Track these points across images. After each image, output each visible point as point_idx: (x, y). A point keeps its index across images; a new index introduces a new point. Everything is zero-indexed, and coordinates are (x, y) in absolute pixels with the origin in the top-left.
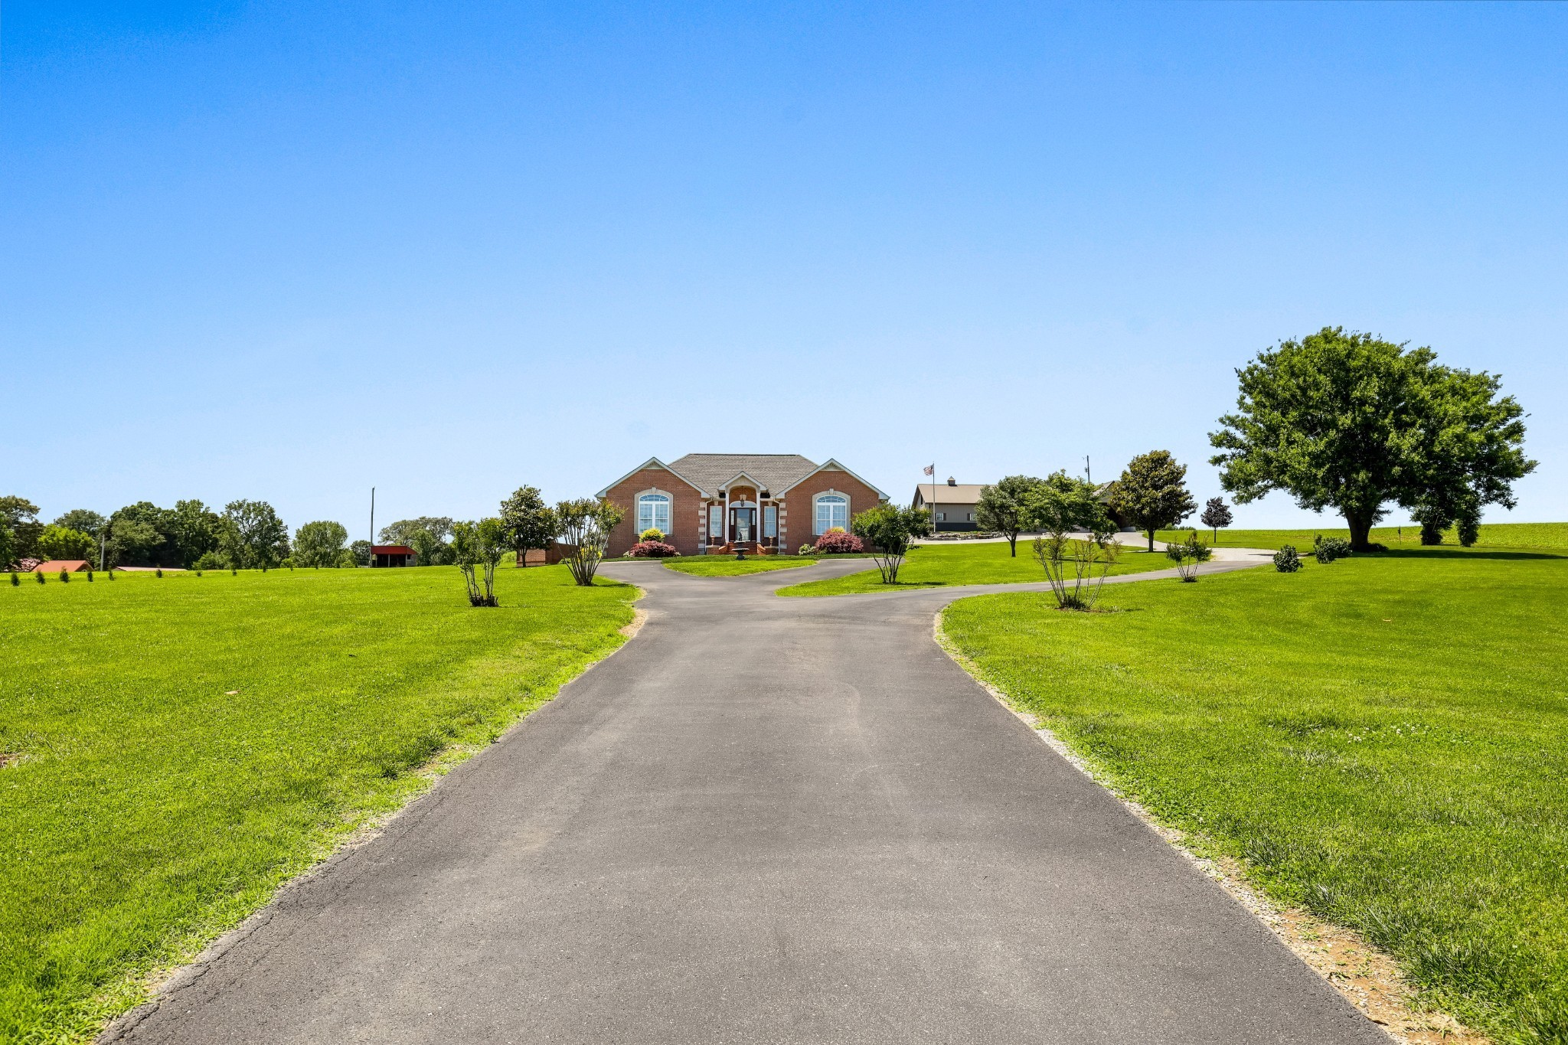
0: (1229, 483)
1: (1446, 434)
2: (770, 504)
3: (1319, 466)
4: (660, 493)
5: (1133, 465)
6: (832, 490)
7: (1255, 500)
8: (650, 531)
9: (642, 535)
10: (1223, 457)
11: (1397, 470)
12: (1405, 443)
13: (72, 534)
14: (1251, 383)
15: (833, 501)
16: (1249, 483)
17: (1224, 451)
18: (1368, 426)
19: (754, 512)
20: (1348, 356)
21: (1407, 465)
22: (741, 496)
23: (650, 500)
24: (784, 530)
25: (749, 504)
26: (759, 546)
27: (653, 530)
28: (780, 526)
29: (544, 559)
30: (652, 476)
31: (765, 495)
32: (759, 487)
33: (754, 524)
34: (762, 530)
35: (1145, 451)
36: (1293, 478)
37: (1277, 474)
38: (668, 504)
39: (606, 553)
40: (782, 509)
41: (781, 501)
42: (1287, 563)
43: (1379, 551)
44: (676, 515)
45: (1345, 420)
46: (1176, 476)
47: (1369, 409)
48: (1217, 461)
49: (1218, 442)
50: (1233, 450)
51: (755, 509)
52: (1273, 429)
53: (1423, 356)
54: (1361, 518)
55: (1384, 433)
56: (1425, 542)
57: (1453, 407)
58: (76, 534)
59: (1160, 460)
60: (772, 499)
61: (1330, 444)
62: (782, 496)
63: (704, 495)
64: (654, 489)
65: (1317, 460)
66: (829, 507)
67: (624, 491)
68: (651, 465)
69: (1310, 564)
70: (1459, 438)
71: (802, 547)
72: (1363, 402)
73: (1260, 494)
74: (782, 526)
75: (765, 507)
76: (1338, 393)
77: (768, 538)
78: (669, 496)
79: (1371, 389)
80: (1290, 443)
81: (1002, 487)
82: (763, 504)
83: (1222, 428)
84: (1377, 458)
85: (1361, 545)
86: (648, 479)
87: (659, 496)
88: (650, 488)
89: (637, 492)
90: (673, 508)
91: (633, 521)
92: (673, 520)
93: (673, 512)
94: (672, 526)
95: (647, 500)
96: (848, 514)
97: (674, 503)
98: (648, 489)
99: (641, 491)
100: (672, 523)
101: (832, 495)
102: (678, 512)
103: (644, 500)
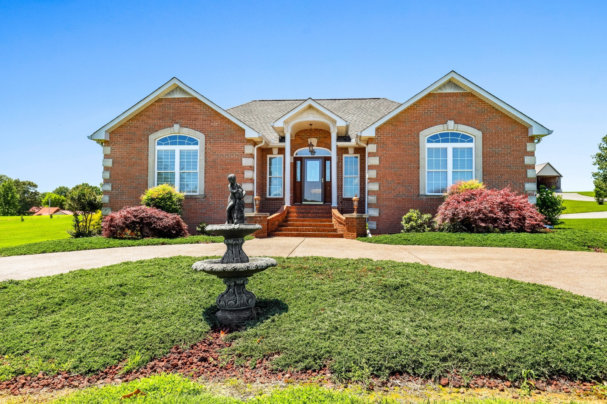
2: (351, 151)
4: (186, 132)
6: (451, 123)
13: (58, 196)
15: (453, 141)
19: (328, 163)
22: (309, 140)
23: (170, 144)
24: (374, 187)
25: (321, 151)
26: (335, 212)
28: (367, 181)
31: (344, 137)
33: (328, 179)
34: (340, 188)
38: (198, 150)
40: (371, 155)
41: (369, 141)
44: (211, 166)
51: (329, 159)
58: (59, 196)
60: (353, 142)
62: (371, 133)
63: (250, 134)
64: (176, 127)
66: (446, 149)
71: (408, 215)
74: (371, 180)
75: (344, 156)
77: (350, 200)
78: (200, 137)
82: (342, 151)
86: (168, 113)
87: (184, 138)
88: (170, 127)
89: (152, 133)
90: (205, 157)
91: (147, 176)
92: (205, 174)
93: (206, 161)
94: (205, 182)
95: (167, 144)
96: (480, 160)
97: (206, 149)
98: (168, 127)
99: (157, 131)
100: (205, 178)
101: (450, 131)
102: (214, 161)
103: (162, 144)
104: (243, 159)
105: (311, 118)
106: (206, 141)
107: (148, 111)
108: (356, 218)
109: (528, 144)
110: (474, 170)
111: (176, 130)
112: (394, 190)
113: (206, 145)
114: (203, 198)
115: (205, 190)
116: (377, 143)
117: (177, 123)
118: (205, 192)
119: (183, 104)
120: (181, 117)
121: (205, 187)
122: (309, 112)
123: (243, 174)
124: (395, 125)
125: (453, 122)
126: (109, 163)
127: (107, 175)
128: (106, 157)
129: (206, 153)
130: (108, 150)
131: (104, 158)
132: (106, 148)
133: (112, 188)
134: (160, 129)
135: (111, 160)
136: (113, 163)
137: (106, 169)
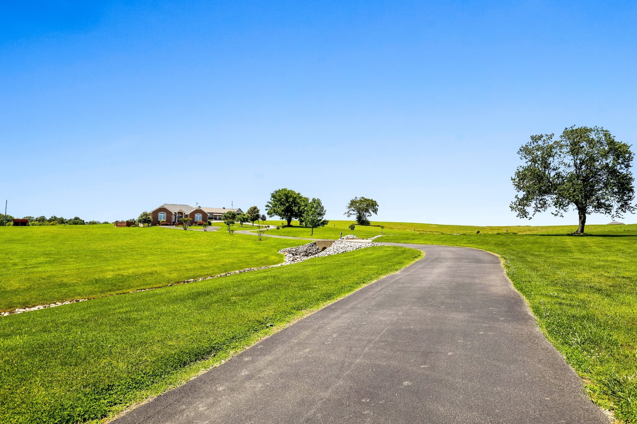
0: (268, 214)
1: (302, 208)
3: (283, 212)
5: (250, 209)
7: (272, 217)
8: (162, 220)
9: (160, 221)
10: (267, 209)
11: (294, 213)
12: (295, 209)
14: (273, 196)
16: (272, 214)
17: (267, 208)
18: (290, 206)
20: (288, 193)
21: (296, 213)
30: (162, 209)
32: (184, 212)
35: (253, 206)
36: (279, 214)
37: (276, 213)
42: (278, 228)
43: (292, 226)
44: (167, 217)
45: (287, 205)
46: (258, 211)
47: (291, 203)
48: (266, 210)
49: (266, 206)
50: (269, 208)
52: (276, 205)
53: (299, 194)
54: (289, 221)
55: (292, 207)
56: (300, 224)
57: (303, 204)
59: (255, 208)
61: (285, 208)
65: (283, 211)
67: (156, 213)
69: (281, 228)
70: (303, 209)
72: (290, 202)
73: (273, 216)
76: (286, 200)
79: (291, 199)
80: (279, 208)
81: (228, 213)
83: (267, 204)
84: (292, 211)
85: (289, 225)
91: (158, 218)
99: (159, 212)
106: (166, 214)
107: (158, 209)
111: (162, 212)
114: (166, 220)
122: (180, 210)
123: (172, 218)
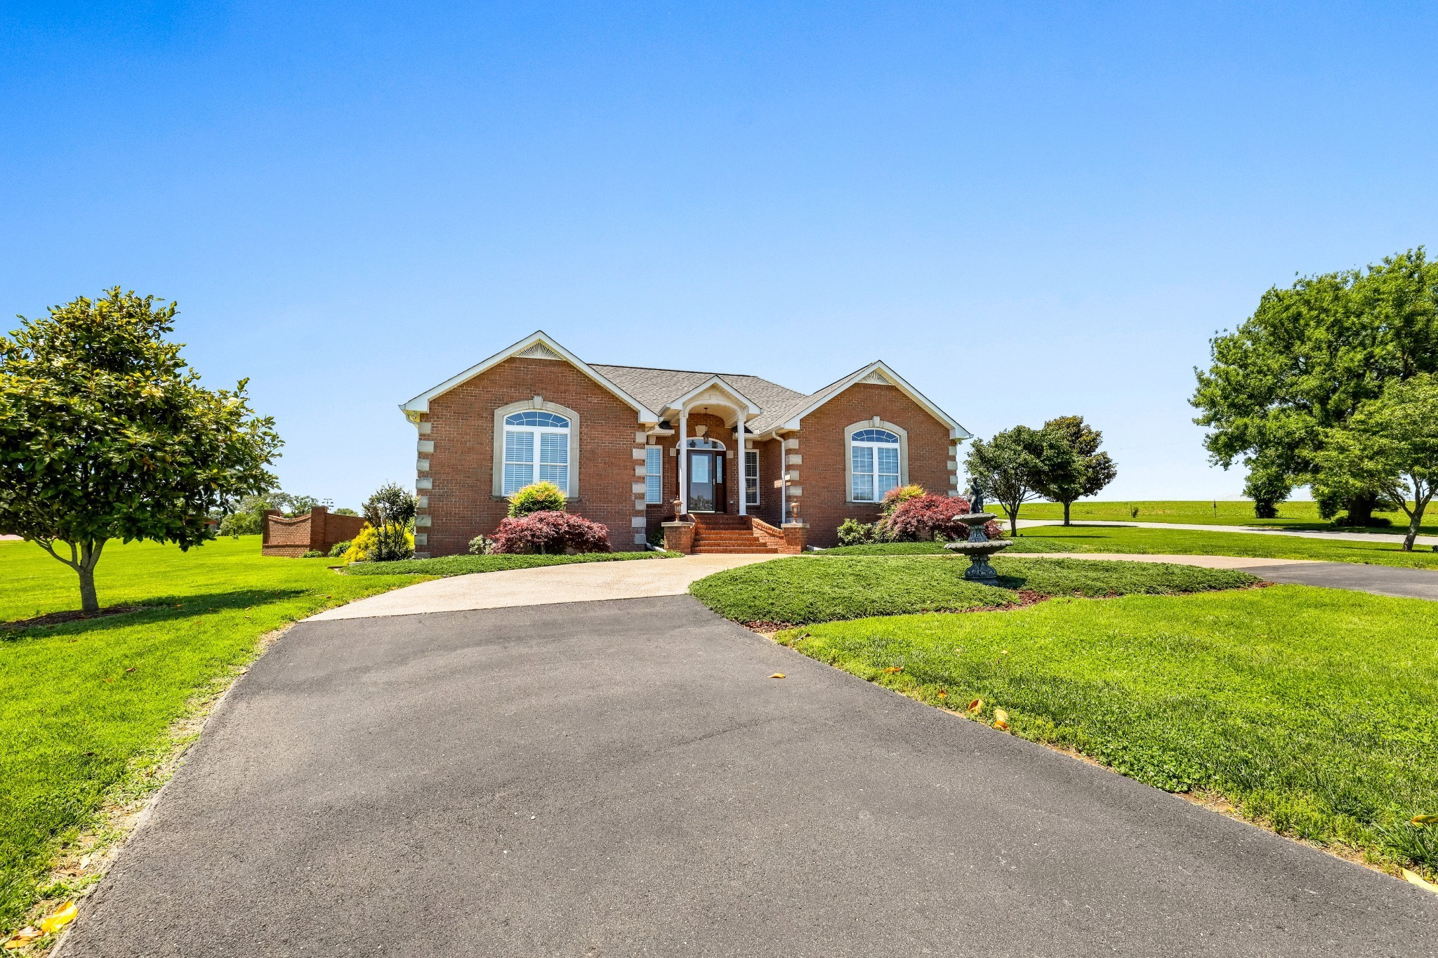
4: (552, 408)
6: (877, 419)
8: (531, 491)
9: (516, 498)
23: (529, 423)
27: (537, 486)
29: (307, 541)
32: (744, 407)
38: (568, 433)
39: (424, 538)
41: (788, 434)
44: (587, 458)
62: (791, 424)
63: (644, 415)
64: (538, 400)
67: (471, 402)
68: (532, 349)
78: (573, 416)
86: (523, 379)
87: (548, 416)
88: (528, 399)
89: (499, 407)
90: (580, 445)
91: (492, 469)
92: (580, 468)
93: (580, 451)
94: (580, 480)
95: (522, 424)
96: (906, 463)
97: (581, 433)
98: (523, 400)
99: (506, 404)
100: (580, 474)
101: (875, 429)
102: (592, 451)
103: (513, 424)
104: (634, 450)
105: (714, 400)
106: (581, 422)
107: (492, 374)
108: (800, 529)
109: (950, 447)
110: (899, 474)
111: (538, 404)
112: (819, 496)
113: (581, 428)
114: (577, 502)
115: (579, 491)
116: (799, 438)
117: (538, 395)
118: (580, 494)
119: (549, 369)
120: (544, 386)
121: (580, 486)
122: (711, 392)
123: (634, 470)
124: (818, 418)
125: (878, 418)
126: (429, 447)
127: (426, 466)
128: (422, 437)
129: (581, 439)
130: (427, 428)
131: (420, 439)
132: (423, 424)
133: (433, 486)
134: (512, 402)
135: (432, 443)
136: (436, 447)
137: (422, 456)
